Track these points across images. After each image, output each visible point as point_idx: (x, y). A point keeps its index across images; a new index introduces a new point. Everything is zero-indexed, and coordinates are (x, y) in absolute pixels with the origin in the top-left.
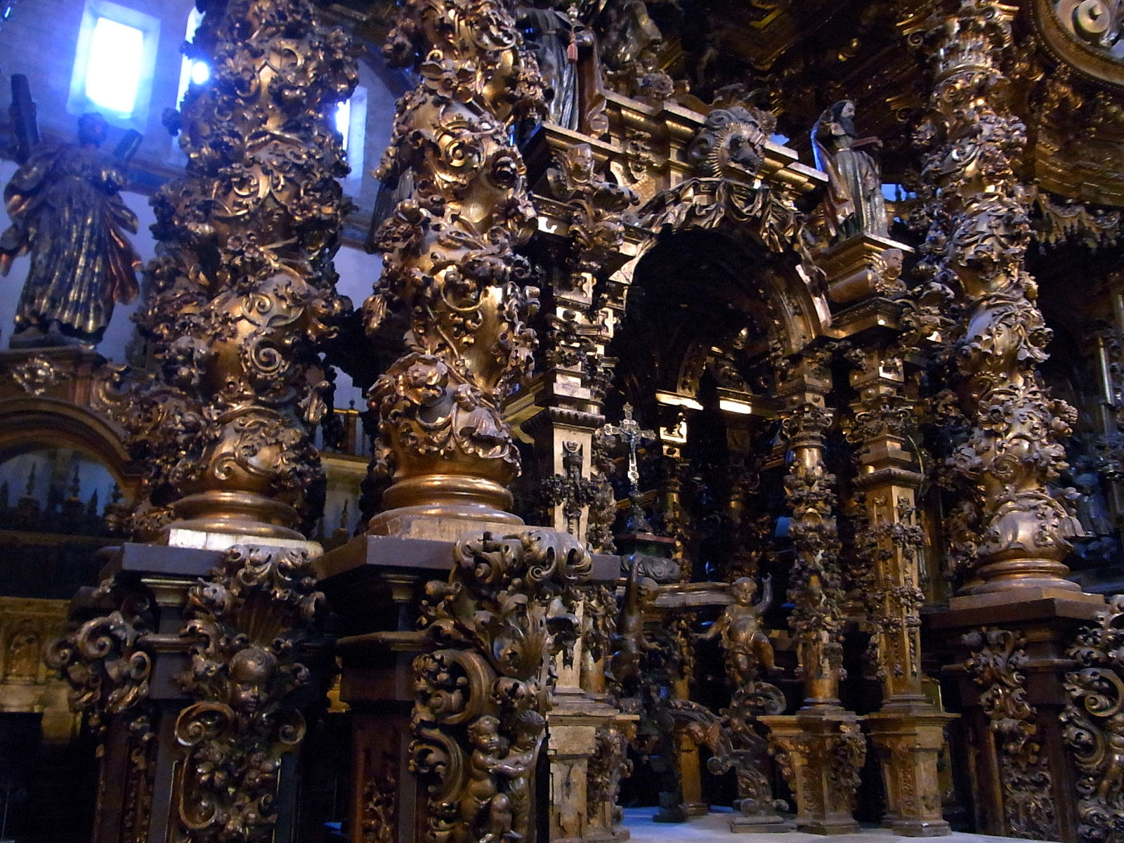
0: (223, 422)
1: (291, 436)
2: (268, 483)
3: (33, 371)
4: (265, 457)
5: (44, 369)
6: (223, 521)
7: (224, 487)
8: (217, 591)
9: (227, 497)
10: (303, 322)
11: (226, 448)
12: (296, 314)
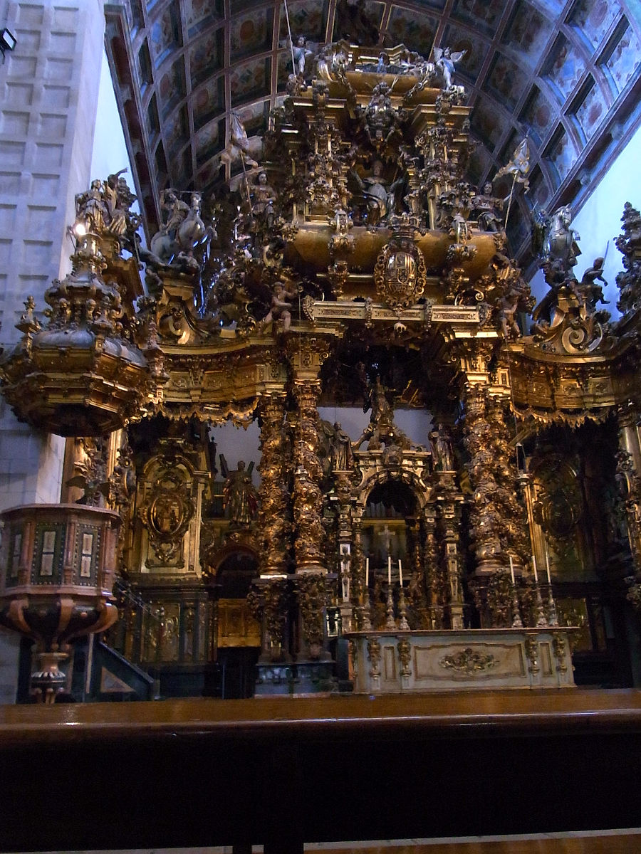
0: (269, 553)
1: (283, 554)
2: (278, 564)
3: (235, 536)
4: (278, 559)
5: (237, 535)
6: (272, 573)
7: (271, 566)
8: (268, 586)
9: (272, 568)
10: (283, 530)
11: (270, 558)
12: (281, 528)
